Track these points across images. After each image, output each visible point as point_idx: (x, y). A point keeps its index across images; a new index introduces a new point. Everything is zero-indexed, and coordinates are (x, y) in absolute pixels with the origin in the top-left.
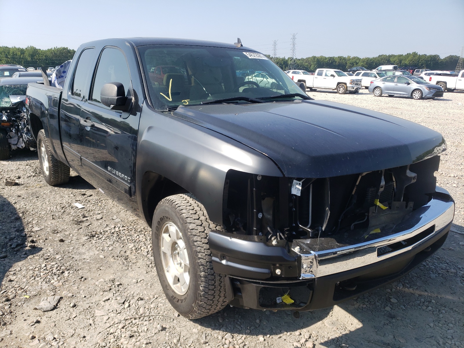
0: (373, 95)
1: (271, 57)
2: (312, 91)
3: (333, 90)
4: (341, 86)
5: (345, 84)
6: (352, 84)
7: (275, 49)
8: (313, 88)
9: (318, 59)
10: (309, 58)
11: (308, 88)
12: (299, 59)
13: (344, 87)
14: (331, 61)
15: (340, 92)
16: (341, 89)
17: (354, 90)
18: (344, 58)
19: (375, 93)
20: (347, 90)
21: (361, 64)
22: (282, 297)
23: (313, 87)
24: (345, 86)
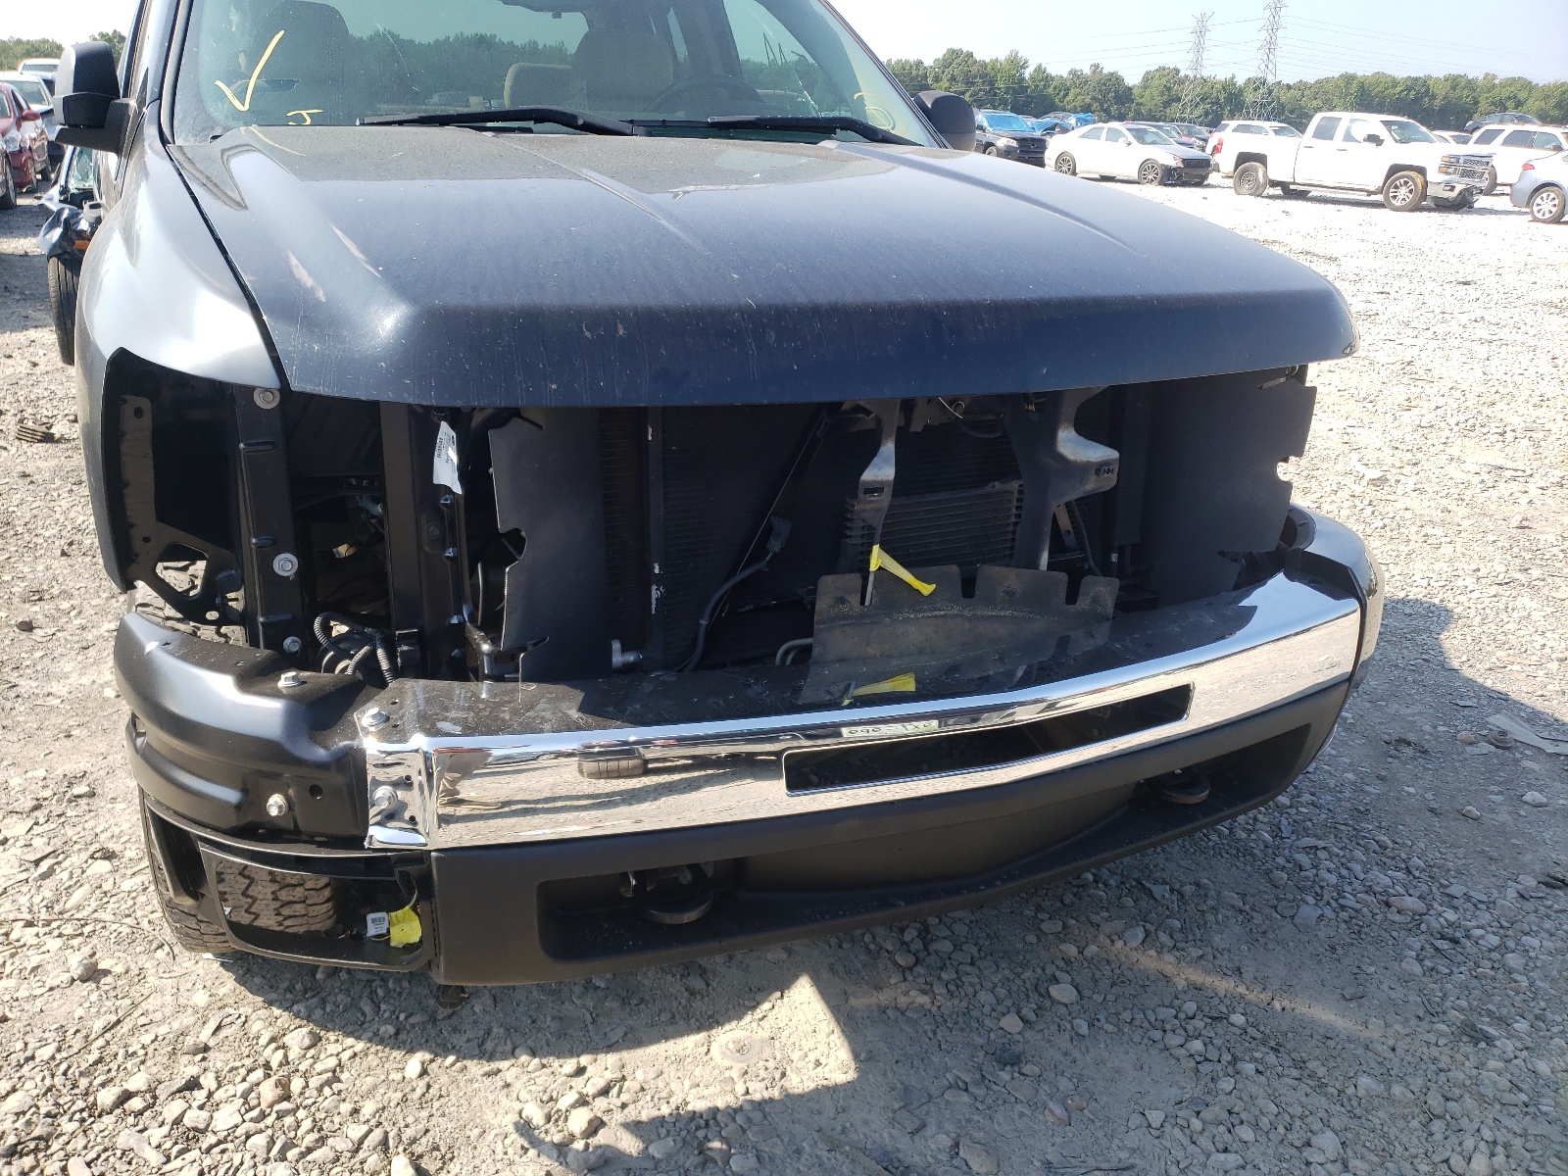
0: (1530, 218)
1: (1182, 74)
2: (1290, 198)
3: (1370, 193)
4: (1402, 181)
5: (1421, 171)
6: (1446, 173)
7: (1199, 47)
8: (1292, 187)
9: (1362, 86)
10: (1327, 80)
11: (1274, 184)
12: (1288, 85)
13: (1415, 185)
14: (1413, 92)
15: (1394, 202)
16: (1403, 191)
17: (1454, 194)
18: (1470, 82)
19: (1535, 209)
20: (1424, 196)
21: (1534, 104)
22: (393, 914)
23: (1294, 183)
24: (1419, 179)
